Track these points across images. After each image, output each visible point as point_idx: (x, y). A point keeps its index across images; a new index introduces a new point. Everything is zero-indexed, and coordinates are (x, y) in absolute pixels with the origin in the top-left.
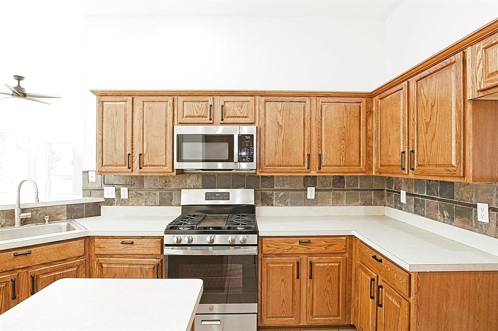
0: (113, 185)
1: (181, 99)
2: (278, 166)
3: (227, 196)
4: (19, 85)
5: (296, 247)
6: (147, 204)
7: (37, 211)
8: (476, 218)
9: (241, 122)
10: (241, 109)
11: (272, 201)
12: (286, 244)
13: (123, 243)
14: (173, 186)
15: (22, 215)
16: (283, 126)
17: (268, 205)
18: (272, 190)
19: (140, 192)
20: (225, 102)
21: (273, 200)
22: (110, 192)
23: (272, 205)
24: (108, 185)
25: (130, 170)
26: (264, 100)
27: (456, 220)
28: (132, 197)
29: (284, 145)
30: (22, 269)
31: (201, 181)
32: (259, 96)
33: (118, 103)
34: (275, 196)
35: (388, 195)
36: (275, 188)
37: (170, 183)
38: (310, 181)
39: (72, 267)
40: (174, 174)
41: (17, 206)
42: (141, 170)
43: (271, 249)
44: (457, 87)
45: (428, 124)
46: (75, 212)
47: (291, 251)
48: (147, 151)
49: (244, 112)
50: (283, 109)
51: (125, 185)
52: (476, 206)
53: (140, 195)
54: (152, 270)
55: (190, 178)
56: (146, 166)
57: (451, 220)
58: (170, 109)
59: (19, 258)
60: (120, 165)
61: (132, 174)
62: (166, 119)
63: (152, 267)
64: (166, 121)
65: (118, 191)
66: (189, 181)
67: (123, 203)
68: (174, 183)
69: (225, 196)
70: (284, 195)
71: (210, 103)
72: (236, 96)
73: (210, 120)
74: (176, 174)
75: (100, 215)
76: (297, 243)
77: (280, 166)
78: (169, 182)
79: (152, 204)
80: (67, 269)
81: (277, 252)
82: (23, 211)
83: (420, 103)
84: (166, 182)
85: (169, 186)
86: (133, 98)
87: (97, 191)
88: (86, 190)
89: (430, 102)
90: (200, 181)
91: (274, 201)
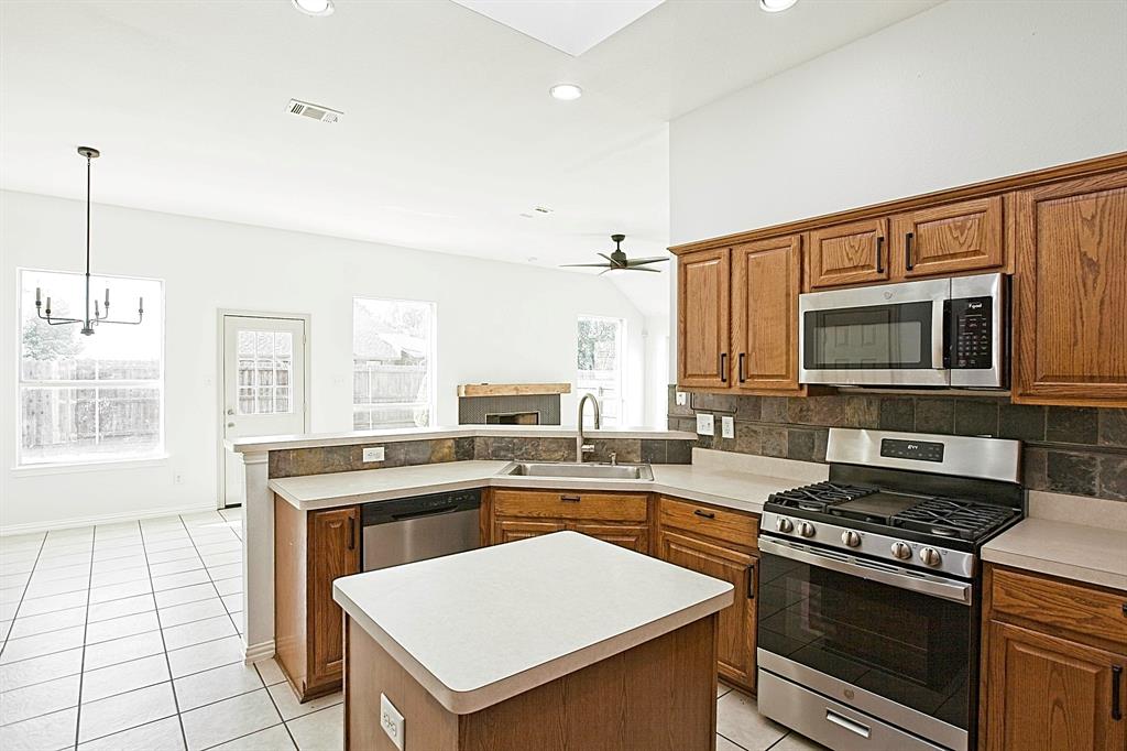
0: (711, 412)
1: (816, 235)
2: (1083, 379)
3: (936, 453)
4: (618, 250)
5: (1112, 622)
6: (765, 452)
7: (604, 444)
9: (960, 267)
10: (962, 235)
11: (1089, 483)
12: (1073, 602)
13: (698, 513)
14: (816, 420)
15: (585, 447)
16: (1102, 263)
17: (1074, 491)
18: (1088, 450)
19: (753, 427)
20: (916, 225)
21: (1093, 479)
22: (705, 424)
23: (1091, 494)
24: (704, 411)
25: (725, 385)
26: (1031, 199)
28: (740, 437)
29: (1106, 318)
30: (570, 519)
31: (876, 412)
32: (1016, 190)
33: (707, 264)
34: (1099, 468)
36: (1102, 443)
37: (810, 413)
39: (628, 536)
40: (804, 393)
41: (579, 434)
42: (744, 385)
43: (1022, 603)
46: (653, 451)
47: (1090, 628)
48: (754, 348)
49: (969, 241)
50: (1103, 211)
51: (729, 414)
53: (753, 434)
54: (741, 574)
55: (852, 405)
56: (753, 377)
58: (795, 260)
59: (567, 503)
60: (711, 376)
61: (731, 392)
62: (787, 281)
63: (743, 569)
64: (788, 286)
65: (718, 424)
66: (849, 411)
67: (727, 446)
68: (818, 413)
69: (930, 452)
71: (881, 233)
72: (946, 204)
73: (880, 271)
74: (809, 395)
75: (690, 463)
77: (1092, 379)
78: (808, 410)
79: (775, 453)
80: (623, 536)
81: (1039, 618)
82: (586, 441)
85: (807, 420)
86: (731, 250)
87: (687, 421)
88: (672, 417)
90: (874, 410)
91: (1097, 481)
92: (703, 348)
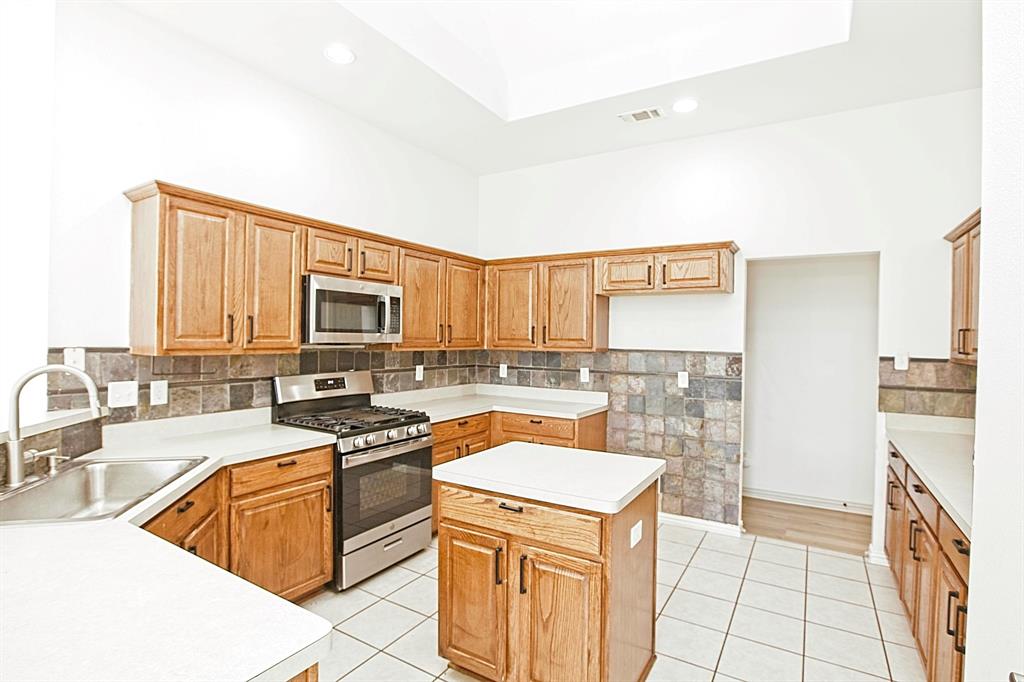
5: (456, 431)
6: (206, 410)
8: (579, 380)
10: (382, 261)
11: (382, 387)
12: (449, 429)
13: (280, 466)
14: (254, 373)
16: (420, 289)
19: (192, 389)
20: (365, 248)
22: (124, 394)
23: (382, 392)
24: (120, 377)
25: (231, 345)
26: (404, 253)
27: (563, 384)
28: (175, 400)
29: (421, 313)
31: (298, 362)
33: (209, 218)
34: (385, 380)
35: (480, 371)
36: (386, 368)
37: (249, 368)
38: (418, 357)
41: (13, 435)
44: (588, 282)
45: (561, 306)
48: (261, 312)
49: (384, 265)
50: (421, 266)
52: (579, 371)
53: (190, 394)
55: (282, 359)
56: (258, 337)
57: (558, 384)
60: (211, 336)
63: (319, 493)
65: (144, 389)
66: (280, 363)
68: (256, 367)
69: (339, 383)
70: (395, 377)
75: (101, 448)
76: (457, 427)
79: (216, 409)
81: (442, 440)
83: (553, 287)
84: (242, 367)
85: (248, 374)
88: (56, 393)
89: (563, 289)
92: (203, 307)
